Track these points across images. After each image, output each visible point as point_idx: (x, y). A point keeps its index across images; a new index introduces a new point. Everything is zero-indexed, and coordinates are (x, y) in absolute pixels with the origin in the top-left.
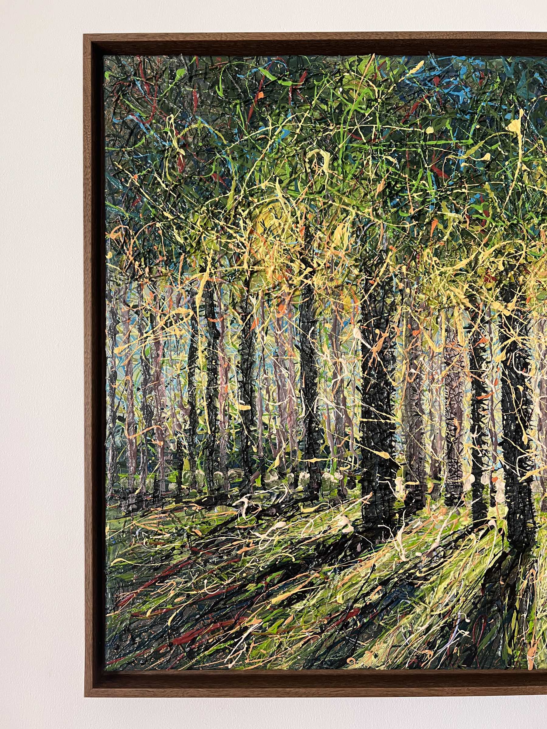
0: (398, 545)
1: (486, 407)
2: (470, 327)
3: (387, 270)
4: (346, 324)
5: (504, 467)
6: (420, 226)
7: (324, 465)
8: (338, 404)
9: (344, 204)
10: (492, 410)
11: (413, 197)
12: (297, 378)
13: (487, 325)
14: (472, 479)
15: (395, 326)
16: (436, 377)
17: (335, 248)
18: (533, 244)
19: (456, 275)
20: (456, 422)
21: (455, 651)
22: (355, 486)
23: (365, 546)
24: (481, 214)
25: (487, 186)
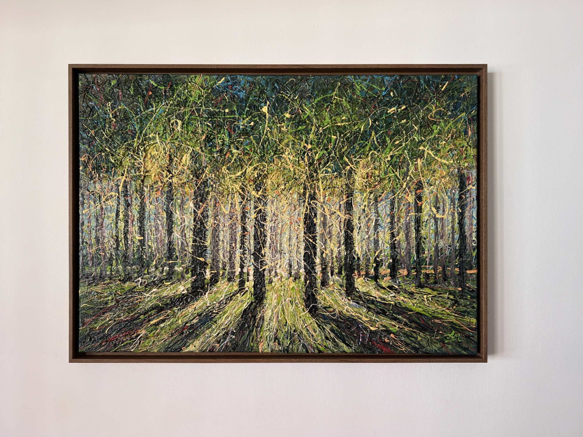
0: (206, 299)
1: (247, 238)
2: (241, 202)
3: (206, 176)
4: (187, 200)
5: (254, 265)
6: (221, 157)
7: (175, 264)
8: (182, 237)
9: (187, 145)
10: (250, 239)
11: (218, 142)
12: (165, 225)
13: (249, 202)
14: (239, 270)
15: (209, 201)
16: (226, 225)
17: (183, 165)
18: (271, 165)
19: (236, 179)
20: (234, 245)
21: (228, 344)
22: (189, 273)
23: (192, 299)
24: (249, 151)
25: (252, 137)
